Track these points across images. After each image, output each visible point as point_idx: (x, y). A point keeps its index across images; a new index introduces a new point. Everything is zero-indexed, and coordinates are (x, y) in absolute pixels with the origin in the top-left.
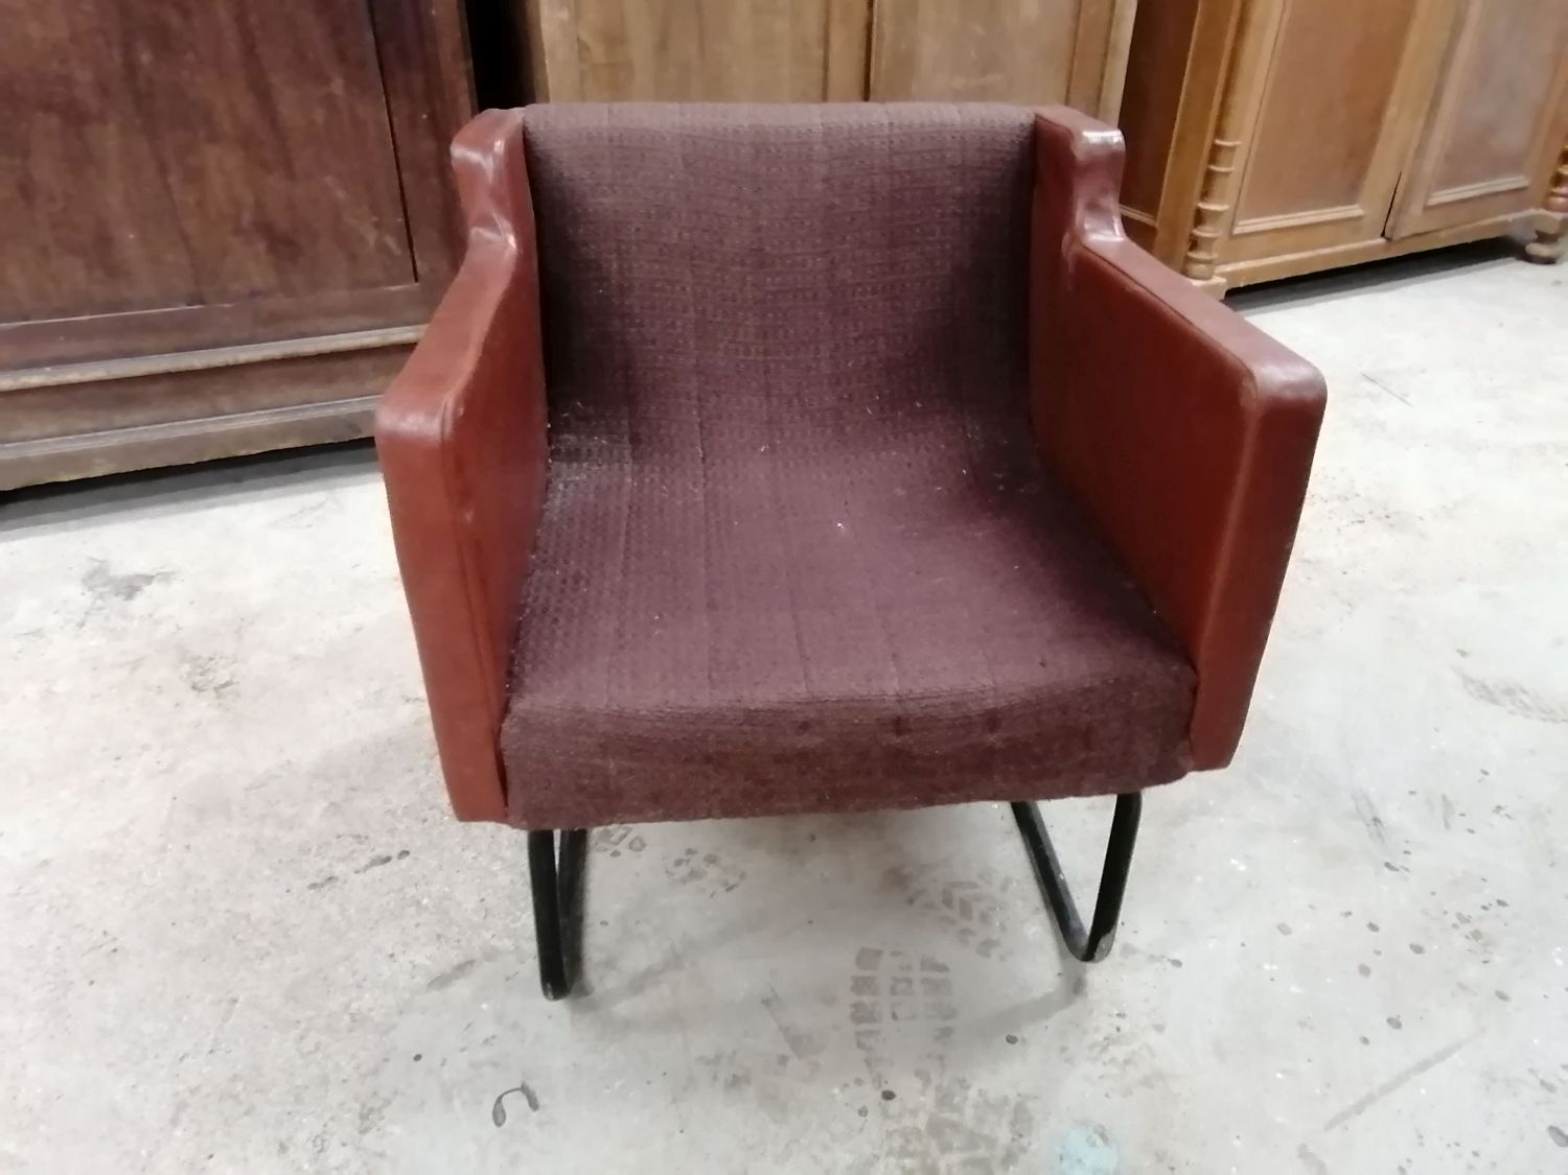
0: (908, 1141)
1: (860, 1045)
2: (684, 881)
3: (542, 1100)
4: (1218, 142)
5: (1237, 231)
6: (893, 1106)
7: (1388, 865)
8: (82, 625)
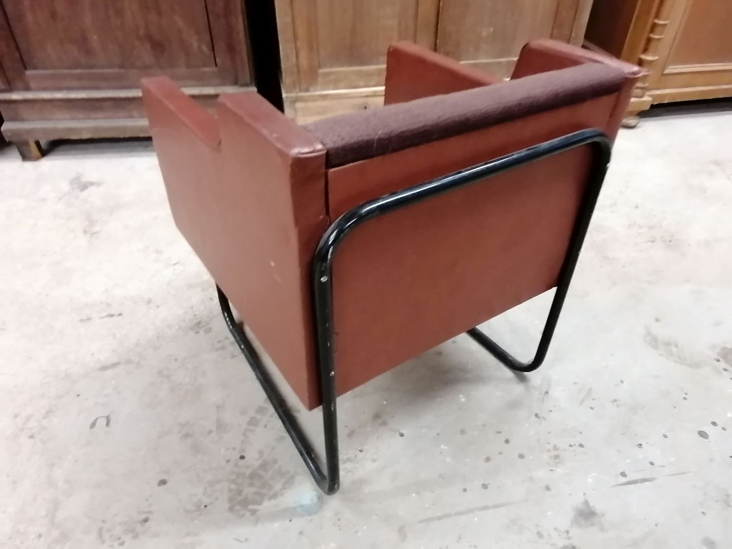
0: (238, 477)
1: (244, 434)
2: (217, 350)
3: (111, 424)
4: (656, 21)
5: (667, 71)
6: (242, 462)
7: (536, 415)
8: (60, 199)
